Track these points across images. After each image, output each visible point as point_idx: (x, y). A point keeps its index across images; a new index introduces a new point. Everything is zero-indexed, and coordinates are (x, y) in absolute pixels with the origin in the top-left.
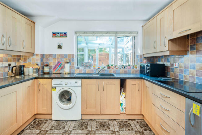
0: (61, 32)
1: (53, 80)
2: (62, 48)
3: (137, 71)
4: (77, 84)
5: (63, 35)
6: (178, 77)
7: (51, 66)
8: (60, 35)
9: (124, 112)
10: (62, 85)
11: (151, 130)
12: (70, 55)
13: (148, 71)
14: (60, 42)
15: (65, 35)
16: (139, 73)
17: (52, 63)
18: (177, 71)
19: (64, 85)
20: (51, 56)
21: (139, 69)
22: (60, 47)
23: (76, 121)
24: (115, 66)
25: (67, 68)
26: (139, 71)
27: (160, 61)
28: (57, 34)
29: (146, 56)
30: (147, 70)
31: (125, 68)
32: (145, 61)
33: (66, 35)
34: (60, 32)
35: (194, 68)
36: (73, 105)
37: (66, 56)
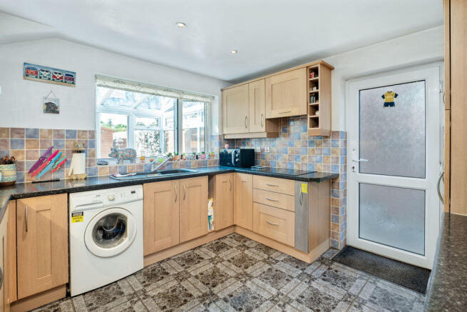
0: (57, 70)
1: (71, 195)
2: (58, 112)
3: (215, 161)
4: (134, 197)
5: (61, 78)
6: (269, 165)
7: (22, 163)
8: (54, 76)
9: (213, 229)
10: (101, 202)
11: (250, 240)
12: (85, 132)
13: (237, 160)
14: (51, 96)
15: (69, 78)
16: (217, 165)
17: (23, 152)
18: (268, 157)
19: (106, 202)
20: (19, 133)
21: (217, 158)
22: (51, 108)
23: (134, 274)
24: (182, 156)
25: (78, 166)
26: (218, 162)
27: (244, 145)
28: (43, 71)
29: (229, 137)
30: (235, 158)
31: (197, 158)
32: (226, 146)
33: (73, 80)
34: (54, 69)
35: (287, 153)
36: (132, 240)
37: (72, 134)
